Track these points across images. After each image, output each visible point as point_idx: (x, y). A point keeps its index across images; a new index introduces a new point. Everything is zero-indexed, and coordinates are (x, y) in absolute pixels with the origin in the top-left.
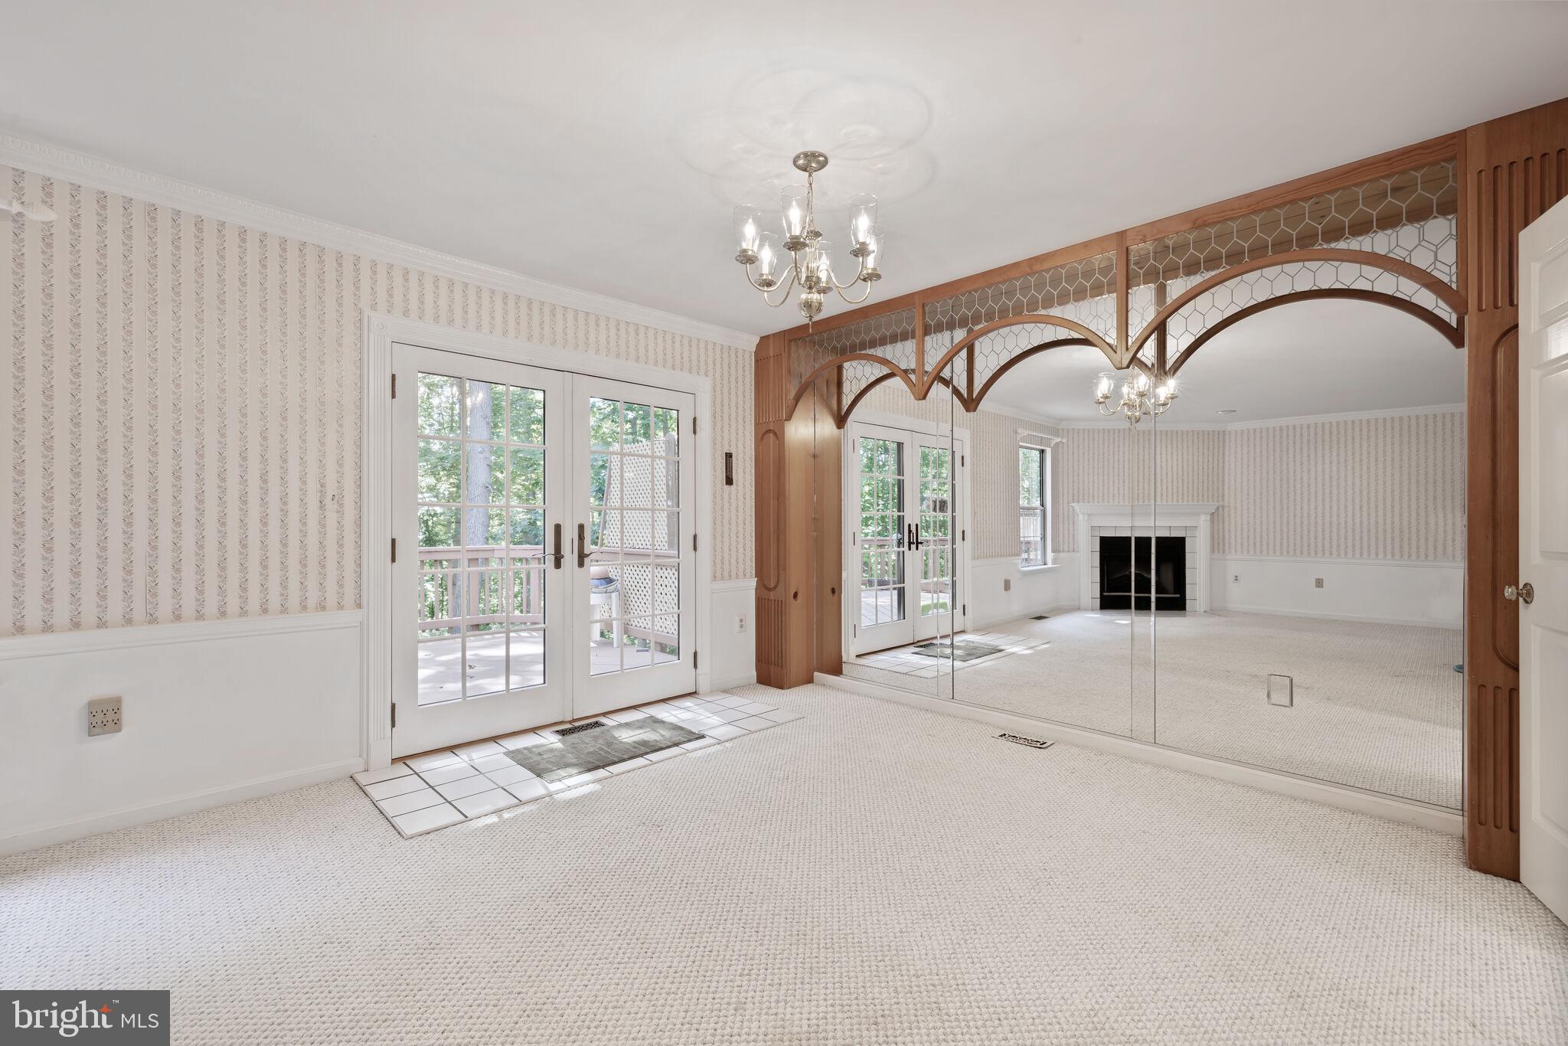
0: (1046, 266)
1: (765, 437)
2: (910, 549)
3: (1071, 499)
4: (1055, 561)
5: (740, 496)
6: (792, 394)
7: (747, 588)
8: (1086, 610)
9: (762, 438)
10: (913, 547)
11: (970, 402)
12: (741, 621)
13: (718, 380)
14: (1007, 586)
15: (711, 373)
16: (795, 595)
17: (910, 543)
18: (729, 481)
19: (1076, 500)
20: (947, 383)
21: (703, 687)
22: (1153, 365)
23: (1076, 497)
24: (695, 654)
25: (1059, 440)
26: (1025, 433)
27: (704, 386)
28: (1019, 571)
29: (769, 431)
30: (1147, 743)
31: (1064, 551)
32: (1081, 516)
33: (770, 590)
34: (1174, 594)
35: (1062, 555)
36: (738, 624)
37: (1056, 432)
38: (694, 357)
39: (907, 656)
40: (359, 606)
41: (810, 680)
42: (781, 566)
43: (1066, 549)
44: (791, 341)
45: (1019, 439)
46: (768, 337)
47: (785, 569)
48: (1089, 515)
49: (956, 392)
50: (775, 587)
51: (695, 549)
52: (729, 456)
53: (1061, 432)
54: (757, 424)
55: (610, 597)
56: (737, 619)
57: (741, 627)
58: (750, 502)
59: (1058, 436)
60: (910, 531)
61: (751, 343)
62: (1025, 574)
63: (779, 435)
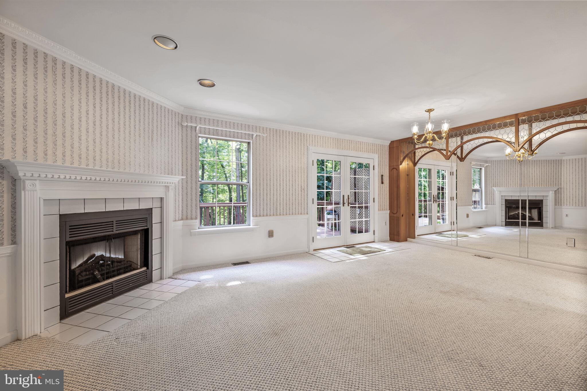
0: (491, 123)
1: (393, 170)
2: (434, 203)
3: (492, 186)
4: (486, 208)
5: (385, 187)
6: (402, 158)
7: (387, 213)
8: (499, 226)
9: (392, 170)
10: (435, 202)
11: (462, 159)
12: (385, 222)
13: (380, 155)
14: (468, 216)
15: (378, 153)
16: (402, 216)
17: (434, 201)
18: (382, 183)
19: (495, 186)
20: (455, 154)
21: (376, 240)
22: (527, 148)
23: (494, 185)
24: (374, 231)
25: (487, 165)
26: (475, 163)
27: (376, 157)
28: (472, 211)
29: (394, 168)
30: (525, 258)
31: (489, 204)
32: (497, 192)
33: (394, 214)
34: (538, 220)
35: (489, 206)
36: (385, 223)
37: (486, 162)
38: (374, 149)
39: (434, 237)
40: (307, 214)
41: (406, 240)
42: (398, 207)
43: (490, 204)
44: (401, 142)
45: (472, 165)
46: (393, 141)
47: (400, 208)
48: (500, 191)
49: (458, 157)
50: (396, 213)
51: (374, 202)
52: (382, 176)
53: (488, 162)
54: (390, 166)
55: (336, 216)
56: (384, 222)
57: (386, 224)
58: (388, 189)
59: (487, 163)
60: (434, 197)
61: (388, 143)
62: (474, 212)
63: (397, 169)
